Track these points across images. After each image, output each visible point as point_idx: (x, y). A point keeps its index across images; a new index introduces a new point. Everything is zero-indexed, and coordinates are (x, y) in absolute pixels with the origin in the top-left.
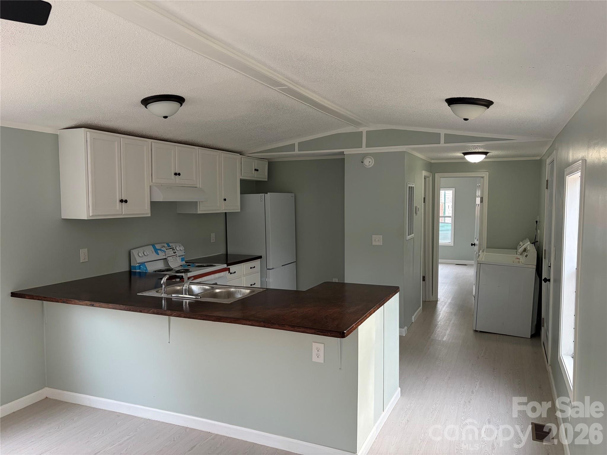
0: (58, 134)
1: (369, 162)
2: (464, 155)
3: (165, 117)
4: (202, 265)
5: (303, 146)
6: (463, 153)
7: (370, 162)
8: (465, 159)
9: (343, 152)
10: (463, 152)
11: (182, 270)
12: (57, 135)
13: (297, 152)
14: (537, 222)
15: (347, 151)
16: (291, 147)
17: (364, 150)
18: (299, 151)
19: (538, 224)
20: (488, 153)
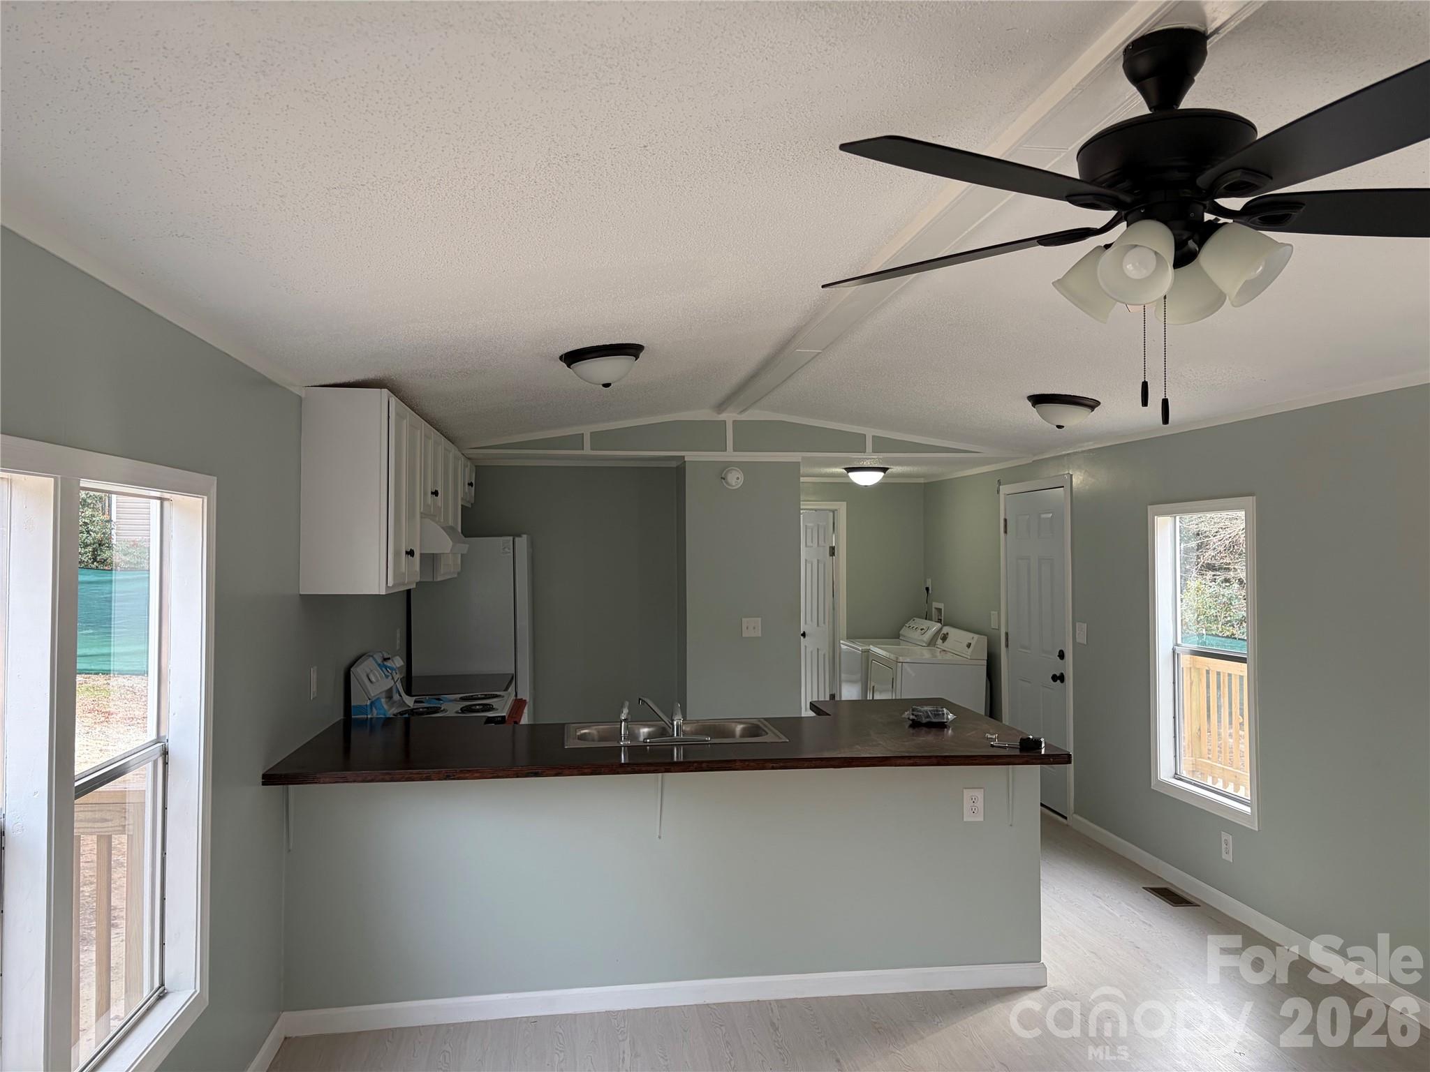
0: (303, 396)
1: (735, 479)
2: (848, 472)
3: (607, 385)
4: (472, 696)
5: (599, 439)
6: (845, 469)
7: (738, 478)
8: (848, 477)
9: (684, 457)
10: (848, 467)
11: (421, 710)
12: (300, 397)
13: (587, 451)
14: (927, 589)
15: (690, 456)
16: (577, 441)
17: (730, 455)
18: (592, 449)
19: (930, 592)
20: (888, 469)
